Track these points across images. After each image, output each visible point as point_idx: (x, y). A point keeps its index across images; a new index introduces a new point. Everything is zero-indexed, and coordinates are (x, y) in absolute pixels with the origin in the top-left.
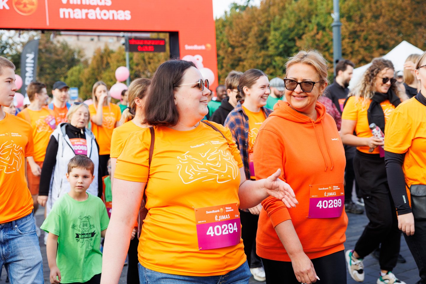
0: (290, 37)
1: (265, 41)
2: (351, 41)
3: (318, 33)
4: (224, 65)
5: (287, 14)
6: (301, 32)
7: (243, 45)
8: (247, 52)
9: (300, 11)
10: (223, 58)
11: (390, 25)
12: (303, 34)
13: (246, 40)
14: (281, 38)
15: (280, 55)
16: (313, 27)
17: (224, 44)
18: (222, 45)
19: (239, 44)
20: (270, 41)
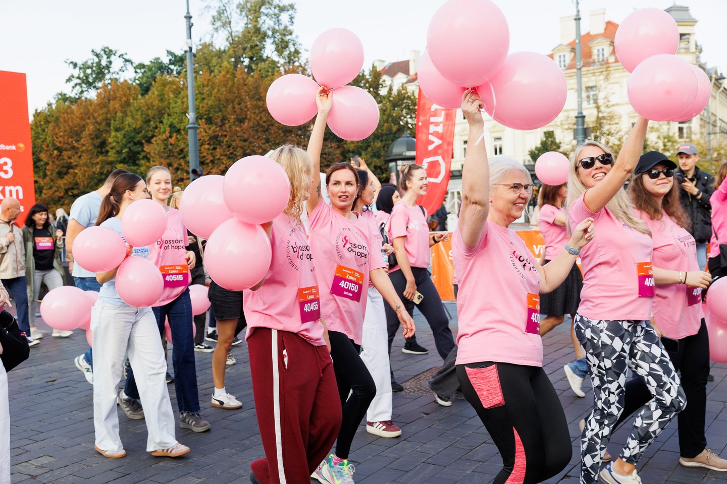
0: (136, 140)
1: (103, 144)
2: (212, 147)
3: (171, 137)
4: (48, 173)
5: (131, 112)
6: (150, 134)
7: (73, 148)
8: (80, 157)
9: (149, 109)
10: (47, 164)
11: (257, 131)
12: (153, 136)
13: (77, 141)
14: (124, 140)
15: (123, 161)
16: (165, 128)
17: (48, 146)
18: (44, 147)
19: (69, 147)
20: (110, 143)
